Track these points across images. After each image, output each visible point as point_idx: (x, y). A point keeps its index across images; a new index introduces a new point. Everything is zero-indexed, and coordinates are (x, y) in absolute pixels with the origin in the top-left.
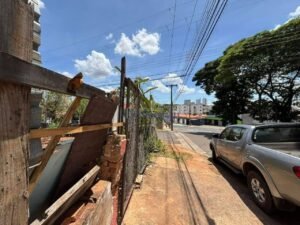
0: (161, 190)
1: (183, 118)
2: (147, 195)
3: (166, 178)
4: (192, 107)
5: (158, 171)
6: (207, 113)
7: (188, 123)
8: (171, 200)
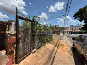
0: (40, 56)
1: (70, 32)
2: (34, 56)
3: (45, 52)
4: (74, 27)
5: (45, 49)
6: (81, 30)
7: (71, 33)
8: (40, 61)
